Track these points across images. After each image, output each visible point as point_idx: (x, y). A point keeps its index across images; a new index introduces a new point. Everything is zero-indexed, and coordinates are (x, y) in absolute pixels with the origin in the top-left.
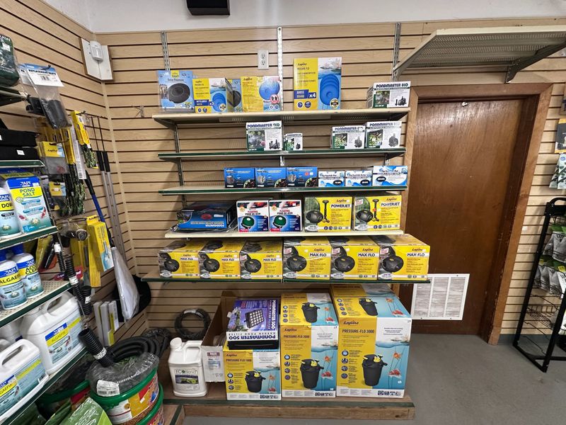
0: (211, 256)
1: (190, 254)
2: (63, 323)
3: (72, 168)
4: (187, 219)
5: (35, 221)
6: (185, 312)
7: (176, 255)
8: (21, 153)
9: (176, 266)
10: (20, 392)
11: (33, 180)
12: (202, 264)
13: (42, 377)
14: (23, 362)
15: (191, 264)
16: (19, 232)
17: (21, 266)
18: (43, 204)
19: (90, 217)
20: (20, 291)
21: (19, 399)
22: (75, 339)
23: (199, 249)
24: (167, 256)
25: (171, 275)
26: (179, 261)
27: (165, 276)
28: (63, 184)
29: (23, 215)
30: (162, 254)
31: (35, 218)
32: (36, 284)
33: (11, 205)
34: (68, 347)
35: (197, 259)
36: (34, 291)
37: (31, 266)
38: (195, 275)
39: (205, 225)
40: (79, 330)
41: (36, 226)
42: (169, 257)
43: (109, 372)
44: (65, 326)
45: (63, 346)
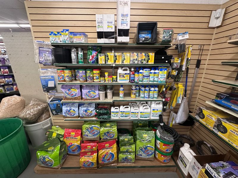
0: (224, 124)
1: (212, 115)
2: (157, 109)
3: (181, 66)
4: (221, 98)
5: (162, 80)
6: (204, 142)
7: (206, 112)
8: (167, 61)
9: (203, 117)
10: (144, 117)
11: (166, 69)
12: (216, 125)
13: (148, 117)
14: (147, 111)
15: (210, 121)
16: (157, 82)
17: (155, 90)
18: (165, 76)
19: (180, 84)
20: (153, 96)
21: (143, 118)
22: (158, 115)
23: (220, 117)
24: (201, 111)
25: (199, 119)
26: (206, 116)
27: (197, 118)
28: (177, 71)
29: (160, 78)
30: (200, 108)
31: (162, 79)
32: (156, 96)
33: (158, 75)
34: (156, 115)
35: (215, 120)
36: (155, 98)
37: (157, 91)
38: (211, 127)
39: (231, 106)
40: (160, 114)
41: (161, 82)
42: (202, 111)
43: (161, 131)
44: (157, 110)
45: (155, 114)
